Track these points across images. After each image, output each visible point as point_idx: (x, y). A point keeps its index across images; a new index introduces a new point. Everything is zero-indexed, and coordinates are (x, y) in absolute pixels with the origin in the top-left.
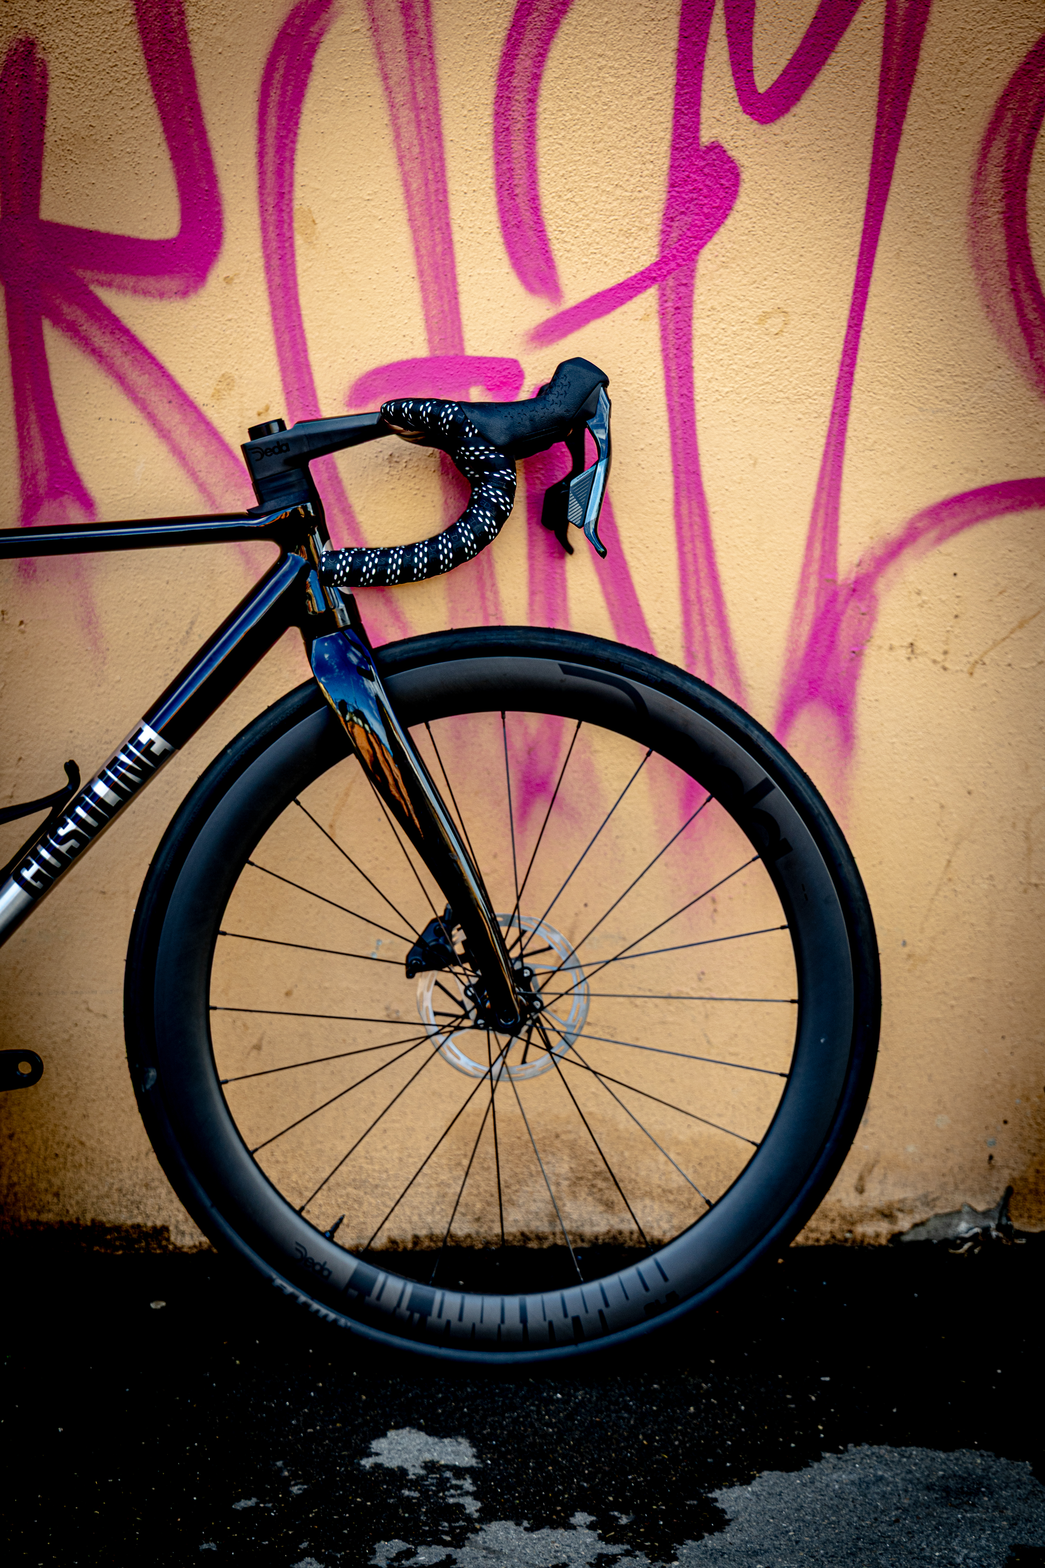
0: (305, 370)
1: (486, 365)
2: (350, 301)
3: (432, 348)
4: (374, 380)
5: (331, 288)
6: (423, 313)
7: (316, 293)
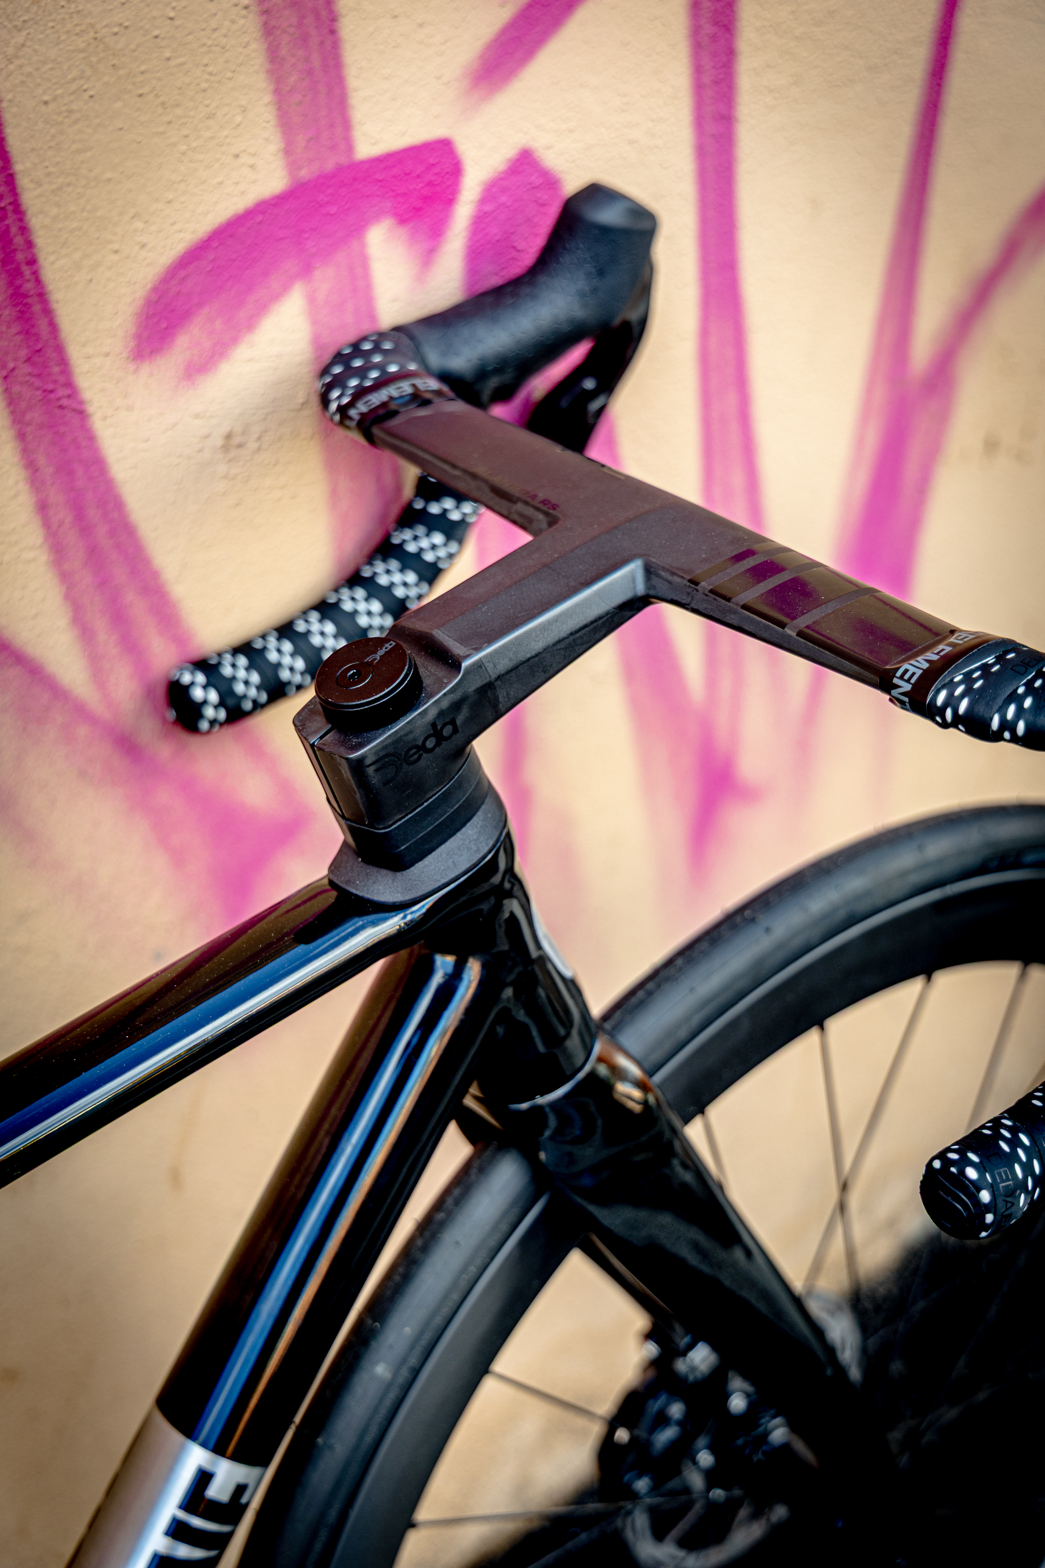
0: (37, 308)
1: (395, 171)
2: (119, 104)
3: (293, 166)
4: (184, 279)
5: (74, 87)
6: (272, 87)
7: (44, 109)
